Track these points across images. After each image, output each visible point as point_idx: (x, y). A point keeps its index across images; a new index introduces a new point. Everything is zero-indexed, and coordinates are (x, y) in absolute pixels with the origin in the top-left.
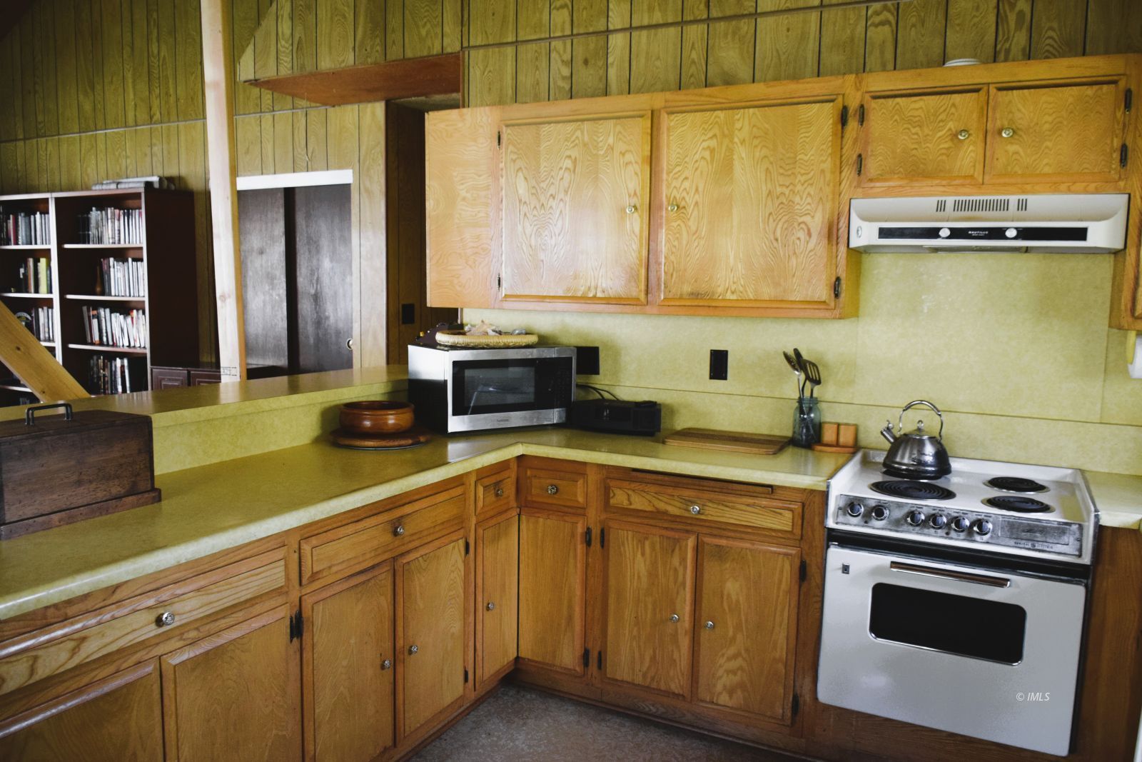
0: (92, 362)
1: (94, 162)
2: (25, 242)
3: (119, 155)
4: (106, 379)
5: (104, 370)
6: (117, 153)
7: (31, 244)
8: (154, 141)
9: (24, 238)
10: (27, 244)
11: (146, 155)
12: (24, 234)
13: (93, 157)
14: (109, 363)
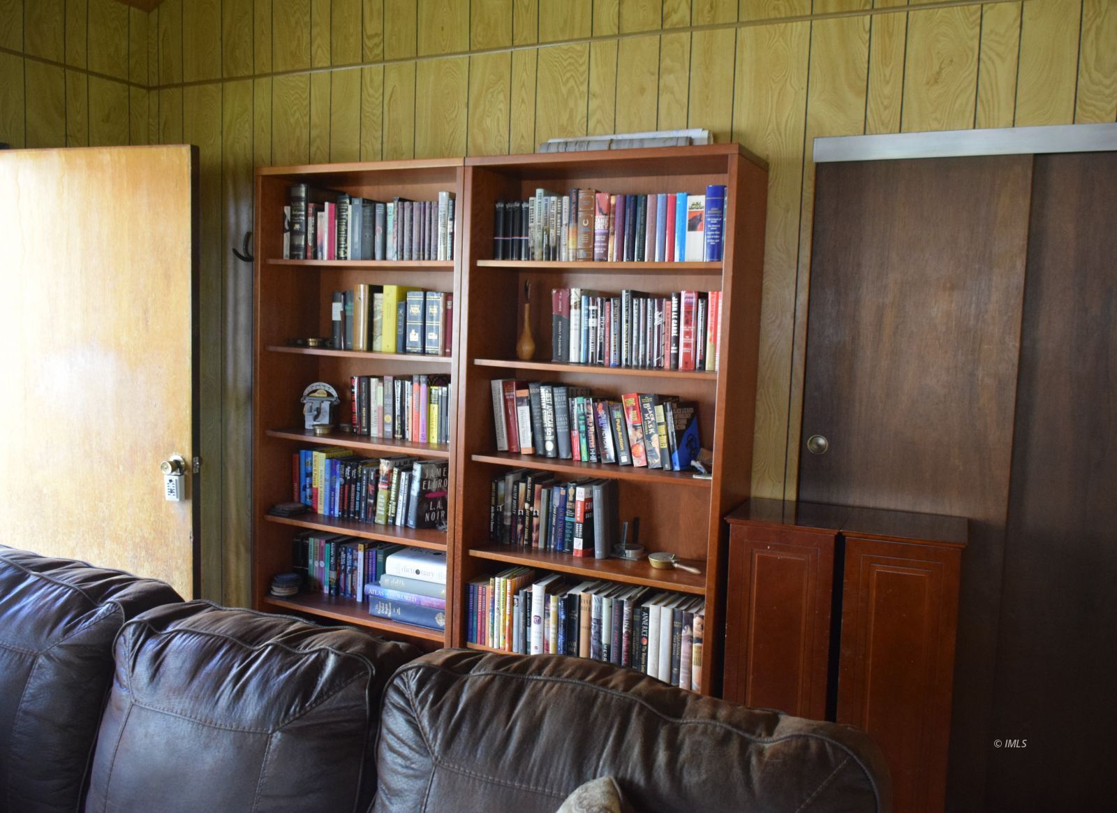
0: (501, 485)
1: (503, 106)
2: (359, 253)
3: (570, 92)
4: (535, 520)
5: (532, 504)
6: (564, 90)
7: (373, 258)
8: (667, 62)
9: (358, 246)
10: (364, 258)
11: (642, 90)
12: (357, 239)
13: (501, 97)
14: (544, 492)
